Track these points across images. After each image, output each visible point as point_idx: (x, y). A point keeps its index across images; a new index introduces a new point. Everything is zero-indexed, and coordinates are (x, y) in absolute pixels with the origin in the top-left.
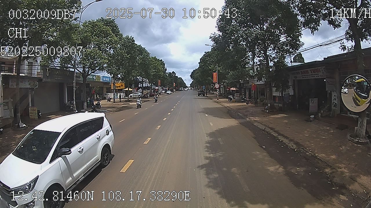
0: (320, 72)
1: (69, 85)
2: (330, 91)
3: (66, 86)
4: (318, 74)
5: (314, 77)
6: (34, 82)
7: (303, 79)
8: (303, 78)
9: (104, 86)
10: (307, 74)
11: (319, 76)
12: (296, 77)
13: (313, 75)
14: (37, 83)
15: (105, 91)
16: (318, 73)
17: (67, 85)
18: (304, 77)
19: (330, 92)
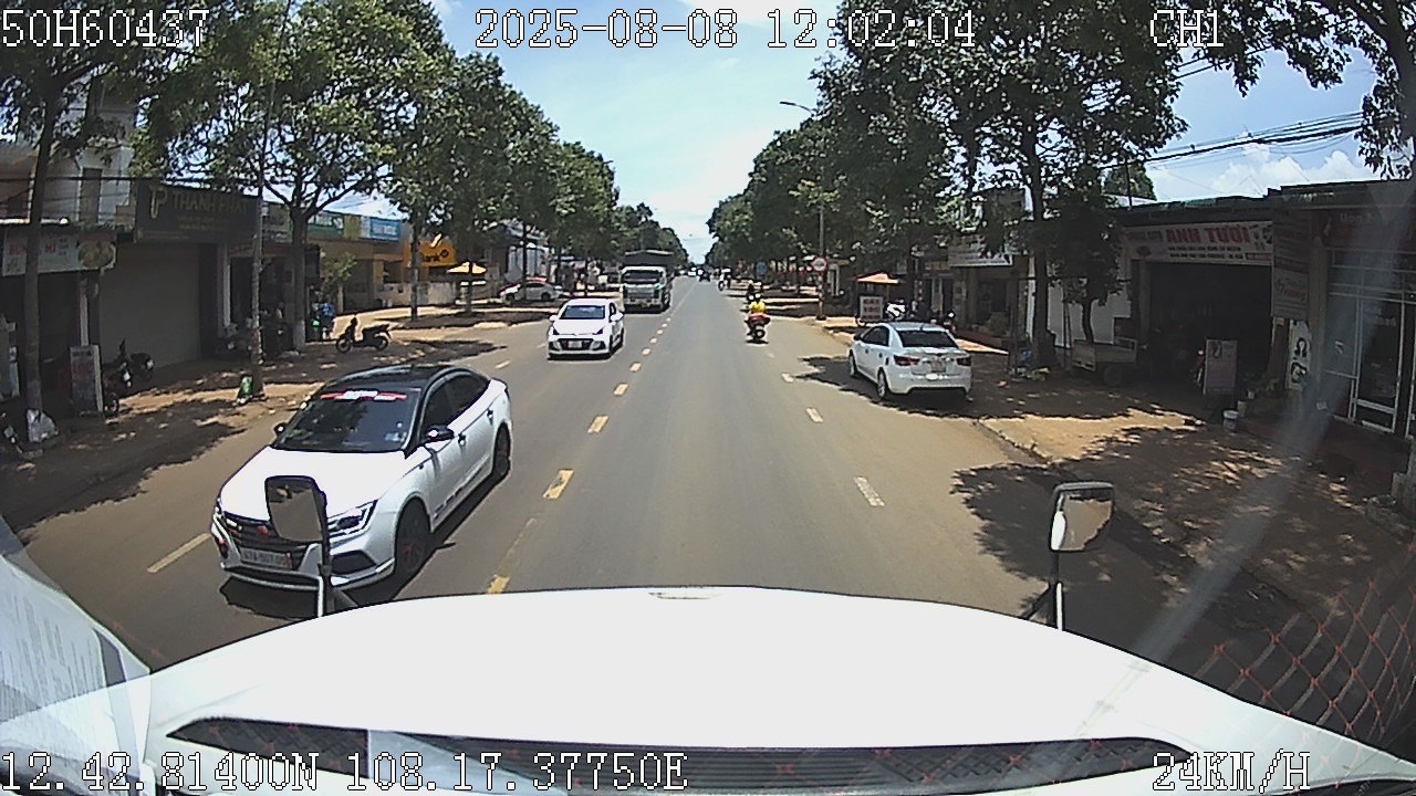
0: (1248, 240)
1: (239, 255)
2: (1282, 319)
3: (226, 257)
4: (1239, 249)
5: (1223, 256)
6: (99, 245)
7: (1177, 260)
8: (1172, 255)
9: (377, 257)
10: (1193, 245)
11: (1241, 257)
12: (1144, 251)
13: (1215, 248)
14: (111, 250)
15: (378, 278)
16: (1238, 245)
17: (229, 254)
18: (1177, 255)
19: (1281, 321)
